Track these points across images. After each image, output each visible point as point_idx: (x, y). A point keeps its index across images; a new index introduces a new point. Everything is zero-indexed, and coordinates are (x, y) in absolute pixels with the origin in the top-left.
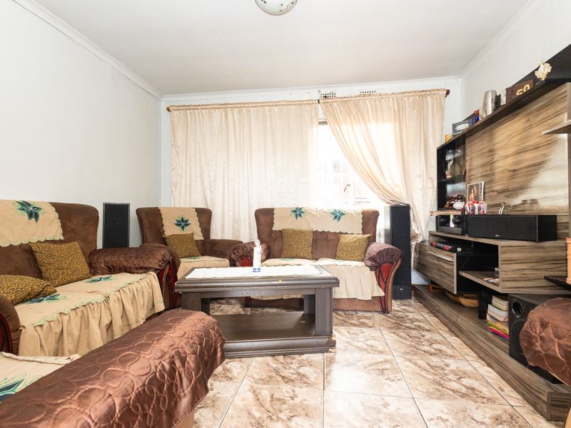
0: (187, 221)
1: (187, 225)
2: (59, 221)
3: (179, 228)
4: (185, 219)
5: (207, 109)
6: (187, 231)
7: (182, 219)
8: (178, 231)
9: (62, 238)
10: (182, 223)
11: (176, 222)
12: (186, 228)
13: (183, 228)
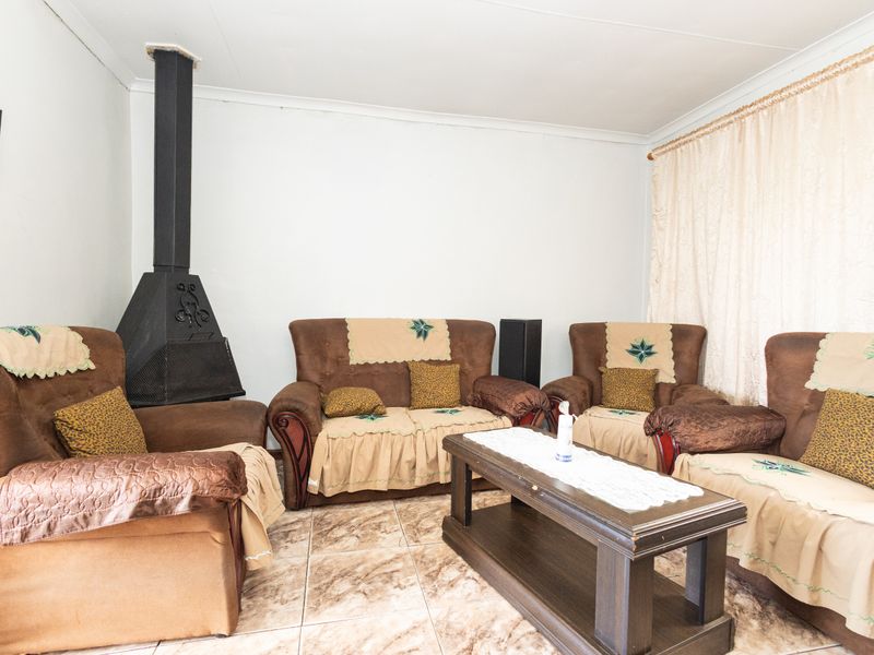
0: (650, 347)
1: (650, 354)
2: (448, 340)
3: (635, 358)
4: (647, 344)
5: (707, 133)
6: (649, 364)
7: (642, 345)
8: (632, 363)
9: (449, 359)
10: (642, 350)
11: (630, 348)
12: (647, 359)
13: (641, 358)
